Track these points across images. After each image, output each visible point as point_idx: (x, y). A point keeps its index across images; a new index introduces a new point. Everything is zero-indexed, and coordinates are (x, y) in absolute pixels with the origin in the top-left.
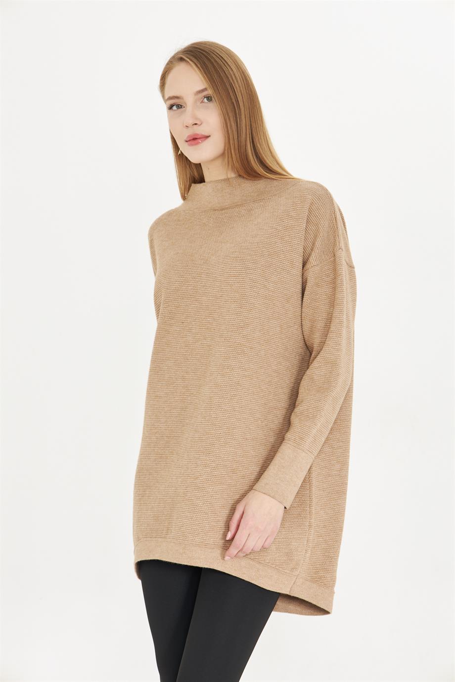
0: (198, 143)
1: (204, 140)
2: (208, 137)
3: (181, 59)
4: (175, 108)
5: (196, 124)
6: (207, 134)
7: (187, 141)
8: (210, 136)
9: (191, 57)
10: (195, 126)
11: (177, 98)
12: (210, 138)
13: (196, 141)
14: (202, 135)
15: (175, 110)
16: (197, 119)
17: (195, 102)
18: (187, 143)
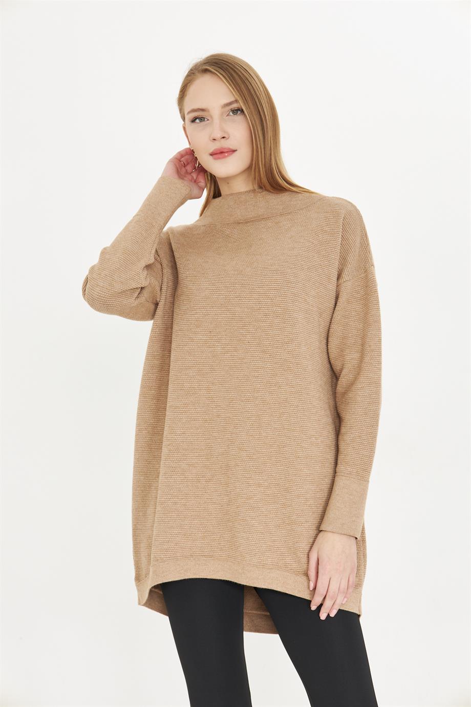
0: (225, 157)
1: (232, 154)
2: (234, 151)
3: (206, 71)
4: (197, 121)
5: (223, 137)
6: (234, 148)
7: (211, 155)
8: (236, 150)
9: (218, 69)
10: (223, 139)
11: (203, 110)
12: (236, 153)
13: (223, 155)
14: (229, 149)
15: (198, 123)
16: (225, 132)
17: (222, 114)
18: (211, 157)
